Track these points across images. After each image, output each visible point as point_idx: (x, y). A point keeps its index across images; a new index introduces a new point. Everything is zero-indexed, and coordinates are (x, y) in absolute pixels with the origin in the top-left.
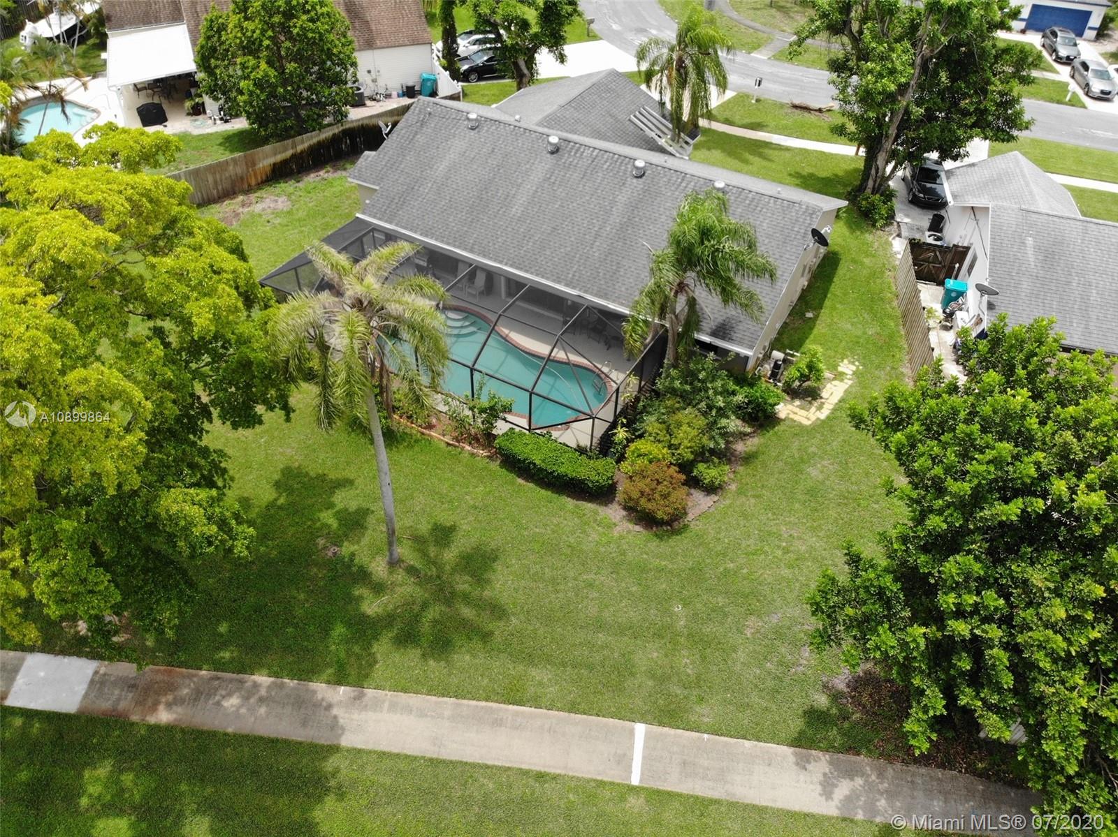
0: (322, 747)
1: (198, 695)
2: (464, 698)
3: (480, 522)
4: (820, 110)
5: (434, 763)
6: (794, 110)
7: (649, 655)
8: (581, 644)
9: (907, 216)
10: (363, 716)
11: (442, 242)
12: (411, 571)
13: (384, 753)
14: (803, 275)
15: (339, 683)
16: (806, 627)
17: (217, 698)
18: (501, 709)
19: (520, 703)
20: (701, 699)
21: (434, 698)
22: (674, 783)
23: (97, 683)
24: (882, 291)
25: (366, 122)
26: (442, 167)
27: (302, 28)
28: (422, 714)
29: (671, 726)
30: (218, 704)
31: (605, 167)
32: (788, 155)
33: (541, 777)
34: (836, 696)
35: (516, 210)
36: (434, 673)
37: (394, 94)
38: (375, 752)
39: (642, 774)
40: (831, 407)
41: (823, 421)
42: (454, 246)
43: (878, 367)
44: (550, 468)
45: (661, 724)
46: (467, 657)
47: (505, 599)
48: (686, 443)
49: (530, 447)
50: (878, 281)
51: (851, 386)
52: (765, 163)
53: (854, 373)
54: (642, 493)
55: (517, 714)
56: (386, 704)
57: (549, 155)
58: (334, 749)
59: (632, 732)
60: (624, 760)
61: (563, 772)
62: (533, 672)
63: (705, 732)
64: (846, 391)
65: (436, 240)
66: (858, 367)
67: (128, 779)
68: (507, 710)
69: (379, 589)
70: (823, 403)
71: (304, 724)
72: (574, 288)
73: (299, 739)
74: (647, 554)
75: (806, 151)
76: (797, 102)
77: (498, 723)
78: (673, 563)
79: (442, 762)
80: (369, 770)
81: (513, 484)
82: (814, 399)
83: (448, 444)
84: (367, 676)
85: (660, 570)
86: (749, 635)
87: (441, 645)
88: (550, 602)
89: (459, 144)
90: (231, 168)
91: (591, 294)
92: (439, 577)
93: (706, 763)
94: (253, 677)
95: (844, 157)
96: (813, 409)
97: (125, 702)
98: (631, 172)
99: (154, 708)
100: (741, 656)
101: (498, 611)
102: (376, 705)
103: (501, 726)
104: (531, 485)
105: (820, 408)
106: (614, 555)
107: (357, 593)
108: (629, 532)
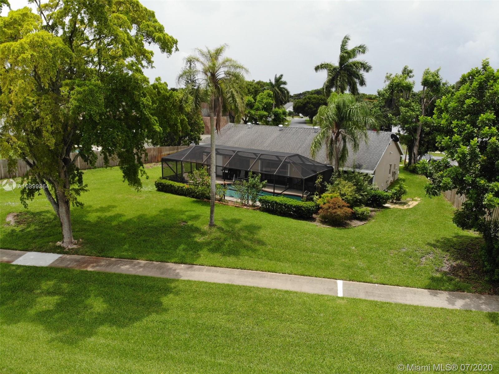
0: (170, 279)
1: (109, 265)
5: (229, 285)
7: (340, 260)
8: (304, 255)
10: (193, 272)
12: (220, 228)
13: (203, 282)
14: (390, 173)
15: (182, 263)
17: (119, 266)
18: (264, 273)
20: (371, 273)
21: (229, 269)
23: (61, 260)
26: (237, 138)
28: (223, 273)
30: (119, 267)
33: (287, 292)
34: (445, 273)
36: (229, 260)
39: (344, 294)
40: (413, 206)
41: (411, 208)
45: (351, 280)
46: (246, 257)
47: (264, 239)
49: (274, 198)
51: (421, 202)
53: (421, 200)
57: (278, 131)
58: (176, 280)
59: (336, 283)
60: (333, 290)
61: (299, 291)
62: (280, 263)
63: (375, 283)
64: (419, 203)
67: (65, 285)
68: (267, 274)
69: (203, 234)
71: (162, 273)
74: (334, 232)
82: (405, 204)
86: (392, 255)
87: (233, 252)
89: (243, 132)
90: (152, 152)
92: (232, 231)
93: (379, 293)
94: (138, 261)
96: (405, 206)
97: (73, 265)
99: (86, 267)
100: (390, 261)
101: (261, 243)
102: (200, 270)
103: (264, 278)
105: (408, 206)
106: (318, 231)
107: (193, 235)
108: (324, 227)
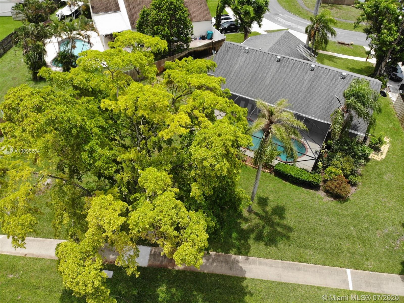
0: (239, 278)
2: (284, 260)
3: (275, 197)
4: (348, 45)
5: (280, 283)
6: (339, 44)
7: (346, 245)
8: (321, 241)
9: (390, 84)
10: (251, 266)
11: (240, 94)
12: (256, 214)
13: (262, 280)
15: (239, 255)
16: (397, 233)
18: (298, 264)
19: (305, 262)
20: (367, 260)
21: (274, 260)
22: (364, 289)
23: (153, 255)
24: (390, 112)
25: (196, 49)
26: (237, 67)
27: (180, 15)
29: (359, 269)
31: (299, 66)
32: (342, 61)
33: (319, 288)
35: (267, 82)
36: (272, 251)
37: (198, 38)
38: (259, 280)
39: (353, 286)
40: (385, 154)
41: (384, 159)
42: (245, 96)
43: (397, 140)
44: (298, 177)
45: (355, 269)
46: (282, 246)
47: (291, 225)
48: (349, 168)
49: (289, 169)
50: (388, 108)
51: (390, 146)
52: (335, 64)
53: (390, 142)
54: (336, 187)
55: (304, 266)
56: (258, 262)
57: (277, 62)
58: (244, 279)
59: (346, 272)
60: (345, 281)
61: (326, 286)
62: (306, 251)
63: (371, 271)
64: (388, 148)
65: (238, 93)
66: (390, 139)
67: (174, 290)
68: (300, 265)
70: (382, 153)
71: (231, 269)
72: (293, 110)
73: (231, 275)
74: (337, 209)
75: (348, 59)
76: (340, 41)
77: (298, 269)
78: (347, 212)
79: (284, 283)
80: (258, 286)
81: (282, 183)
82: (379, 151)
83: (253, 168)
84: (249, 252)
85: (343, 214)
86: (378, 237)
88: (308, 226)
89: (242, 59)
91: (300, 112)
92: (266, 217)
93: (373, 282)
95: (362, 62)
96: (380, 155)
97: (164, 262)
98: (309, 69)
100: (377, 244)
101: (290, 229)
102: (254, 263)
103: (300, 270)
104: (289, 183)
105: (382, 154)
106: (326, 209)
107: (239, 221)
108: (329, 201)
